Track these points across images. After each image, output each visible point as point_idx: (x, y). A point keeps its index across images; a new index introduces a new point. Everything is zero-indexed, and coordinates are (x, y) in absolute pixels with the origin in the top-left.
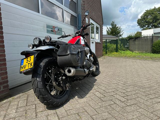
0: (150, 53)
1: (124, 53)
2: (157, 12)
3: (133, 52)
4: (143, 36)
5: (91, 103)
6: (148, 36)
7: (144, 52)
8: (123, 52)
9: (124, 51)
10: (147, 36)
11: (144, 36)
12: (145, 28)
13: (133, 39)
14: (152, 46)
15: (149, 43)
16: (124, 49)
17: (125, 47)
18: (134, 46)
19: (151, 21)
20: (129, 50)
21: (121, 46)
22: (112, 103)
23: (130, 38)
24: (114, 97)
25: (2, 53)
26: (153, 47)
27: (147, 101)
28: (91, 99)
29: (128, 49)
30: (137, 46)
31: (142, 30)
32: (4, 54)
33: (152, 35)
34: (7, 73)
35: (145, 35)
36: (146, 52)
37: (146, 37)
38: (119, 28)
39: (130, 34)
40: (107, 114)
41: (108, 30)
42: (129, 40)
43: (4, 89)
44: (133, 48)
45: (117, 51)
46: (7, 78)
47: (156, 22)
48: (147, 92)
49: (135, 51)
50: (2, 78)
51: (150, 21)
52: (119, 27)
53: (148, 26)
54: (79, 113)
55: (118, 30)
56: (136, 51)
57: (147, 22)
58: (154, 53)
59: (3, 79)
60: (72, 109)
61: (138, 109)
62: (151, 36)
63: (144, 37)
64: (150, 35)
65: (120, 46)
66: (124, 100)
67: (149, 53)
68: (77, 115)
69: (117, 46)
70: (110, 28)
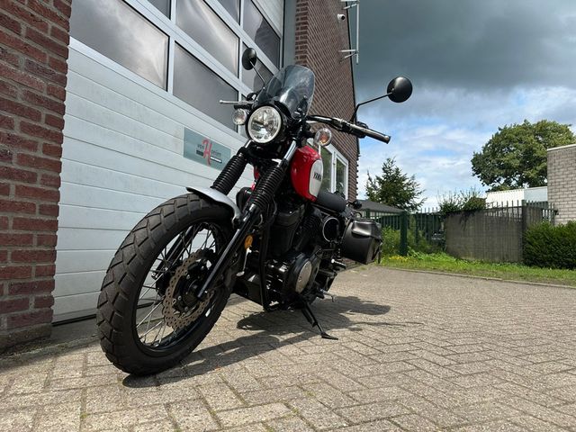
0: (518, 265)
1: (429, 260)
2: (532, 137)
3: (458, 258)
4: (491, 207)
5: (339, 366)
6: (507, 208)
7: (497, 259)
8: (424, 256)
9: (429, 252)
10: (505, 205)
11: (495, 205)
12: (497, 184)
13: (459, 216)
14: (524, 241)
15: (514, 230)
16: (428, 247)
17: (431, 242)
18: (463, 238)
19: (516, 163)
20: (447, 251)
21: (417, 234)
22: (409, 367)
23: (448, 211)
24: (414, 354)
25: (51, 186)
26: (528, 245)
27: (522, 367)
28: (336, 357)
29: (441, 247)
30: (471, 239)
31: (489, 191)
32: (55, 190)
33: (520, 205)
34: (55, 257)
35: (500, 204)
36: (504, 260)
37: (502, 208)
38: (407, 181)
39: (447, 199)
40: (395, 389)
41: (370, 186)
42: (444, 217)
43: (37, 310)
44: (458, 245)
45: (403, 252)
46: (52, 272)
47: (530, 166)
48: (520, 349)
49: (465, 256)
50: (38, 269)
51: (512, 162)
52: (408, 176)
53: (508, 182)
54: (302, 385)
55: (405, 189)
56: (469, 256)
57: (502, 167)
58: (530, 265)
59: (41, 275)
60: (276, 376)
61: (496, 383)
62: (518, 207)
63: (496, 209)
64: (515, 205)
65: (413, 238)
66: (447, 362)
67: (515, 266)
68: (295, 388)
69: (404, 234)
70: (378, 178)
